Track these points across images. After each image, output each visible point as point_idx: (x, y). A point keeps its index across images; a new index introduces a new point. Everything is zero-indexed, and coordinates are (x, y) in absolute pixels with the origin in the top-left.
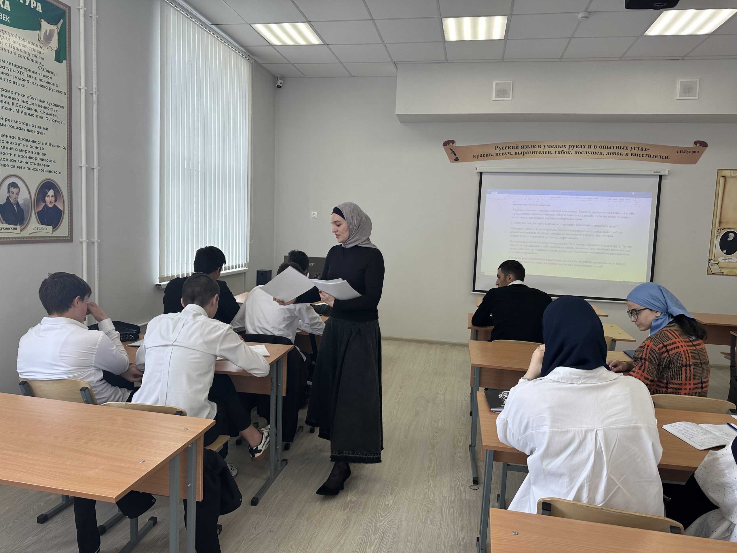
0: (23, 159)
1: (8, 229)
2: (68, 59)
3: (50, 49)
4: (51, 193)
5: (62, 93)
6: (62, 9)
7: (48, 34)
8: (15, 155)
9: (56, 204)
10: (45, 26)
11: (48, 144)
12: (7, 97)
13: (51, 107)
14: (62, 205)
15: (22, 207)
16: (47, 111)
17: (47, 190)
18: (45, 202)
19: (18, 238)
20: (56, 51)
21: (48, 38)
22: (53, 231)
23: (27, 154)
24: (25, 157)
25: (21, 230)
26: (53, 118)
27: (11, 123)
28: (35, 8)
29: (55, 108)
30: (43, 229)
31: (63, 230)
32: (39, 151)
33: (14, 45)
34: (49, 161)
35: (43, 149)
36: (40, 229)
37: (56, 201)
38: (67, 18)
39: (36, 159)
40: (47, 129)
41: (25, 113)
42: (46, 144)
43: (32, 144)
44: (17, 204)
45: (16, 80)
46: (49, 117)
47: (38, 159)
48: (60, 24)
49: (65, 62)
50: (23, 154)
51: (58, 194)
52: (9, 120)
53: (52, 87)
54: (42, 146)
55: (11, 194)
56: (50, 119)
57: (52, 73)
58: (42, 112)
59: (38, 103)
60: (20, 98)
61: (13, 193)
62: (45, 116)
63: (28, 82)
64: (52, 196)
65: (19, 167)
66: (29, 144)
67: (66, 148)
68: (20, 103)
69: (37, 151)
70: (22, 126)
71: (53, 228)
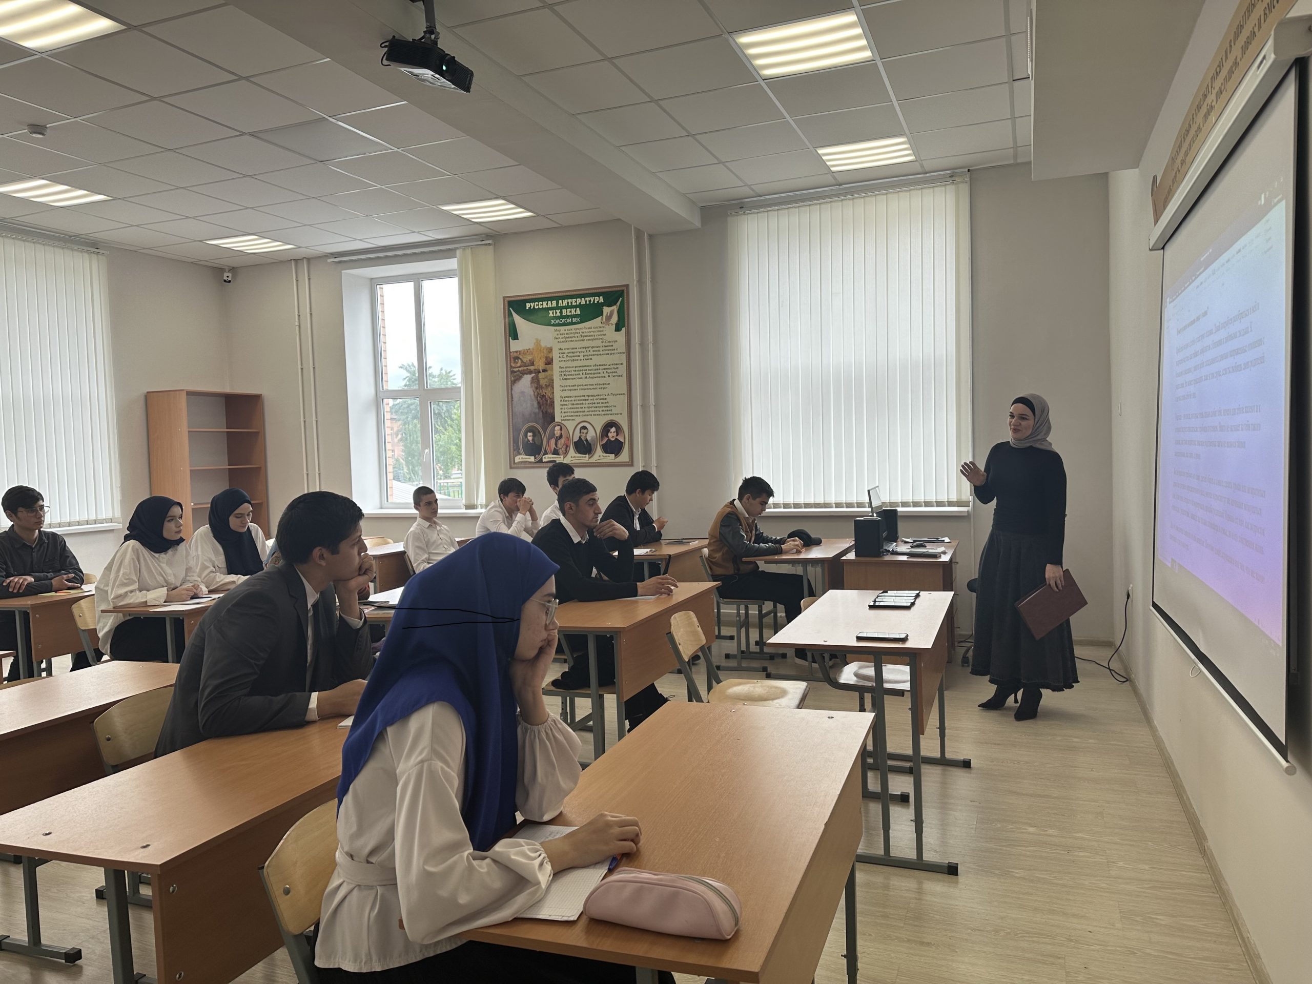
0: (591, 409)
1: (580, 457)
2: (626, 325)
3: (610, 325)
4: (613, 429)
5: (621, 353)
6: (619, 291)
7: (609, 314)
8: (585, 408)
9: (617, 437)
10: (606, 310)
11: (610, 394)
12: (579, 371)
13: (612, 366)
14: (623, 438)
15: (590, 442)
16: (608, 371)
17: (610, 428)
18: (608, 437)
19: (587, 463)
20: (616, 324)
21: (609, 317)
22: (615, 458)
23: (594, 405)
24: (591, 407)
25: (589, 458)
26: (614, 374)
27: (581, 387)
28: (598, 302)
29: (615, 367)
30: (606, 456)
31: (624, 456)
32: (603, 401)
33: (583, 334)
34: (611, 406)
35: (606, 399)
36: (604, 456)
37: (617, 435)
38: (626, 296)
39: (600, 407)
40: (609, 384)
41: (591, 377)
42: (608, 395)
43: (597, 397)
44: (587, 440)
45: (585, 357)
46: (610, 374)
47: (602, 407)
48: (618, 304)
49: (624, 329)
50: (590, 405)
51: (619, 429)
52: (580, 385)
53: (613, 352)
54: (604, 397)
55: (582, 434)
56: (611, 376)
57: (612, 341)
58: (605, 372)
59: (601, 367)
60: (588, 368)
61: (583, 433)
62: (607, 375)
63: (594, 355)
64: (614, 432)
65: (588, 415)
66: (595, 398)
67: (626, 393)
68: (588, 372)
69: (601, 401)
70: (589, 387)
71: (615, 456)
